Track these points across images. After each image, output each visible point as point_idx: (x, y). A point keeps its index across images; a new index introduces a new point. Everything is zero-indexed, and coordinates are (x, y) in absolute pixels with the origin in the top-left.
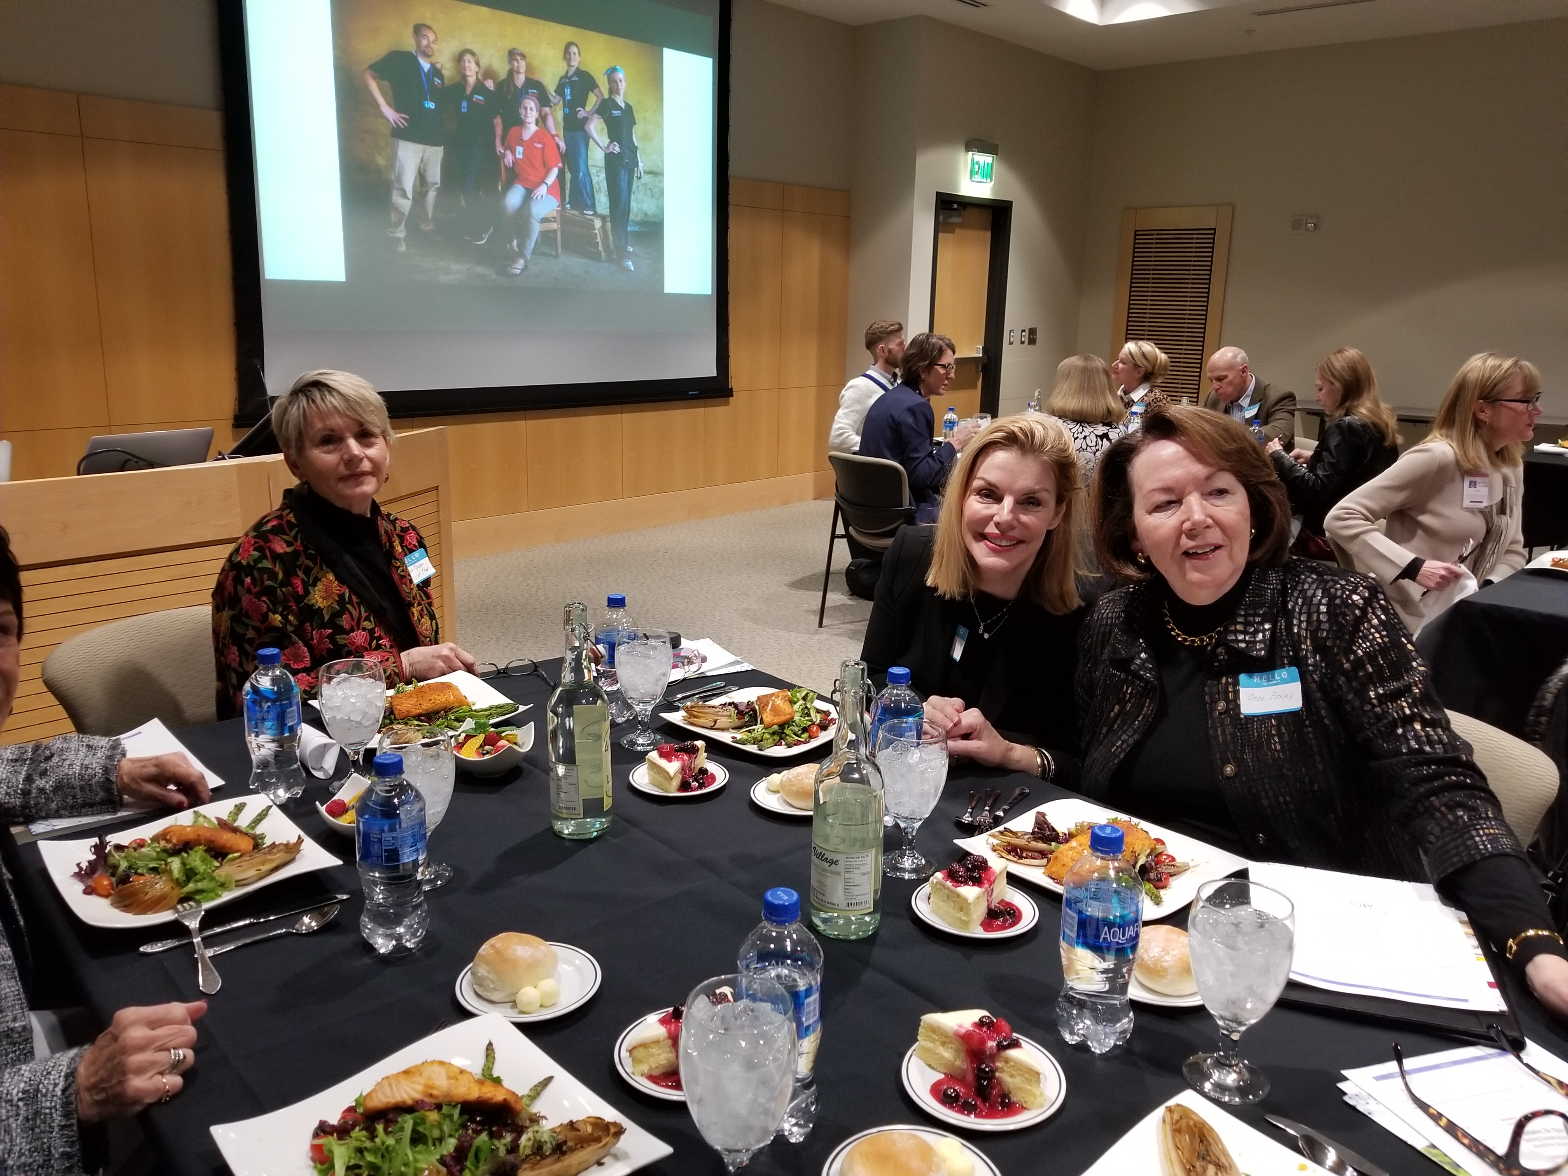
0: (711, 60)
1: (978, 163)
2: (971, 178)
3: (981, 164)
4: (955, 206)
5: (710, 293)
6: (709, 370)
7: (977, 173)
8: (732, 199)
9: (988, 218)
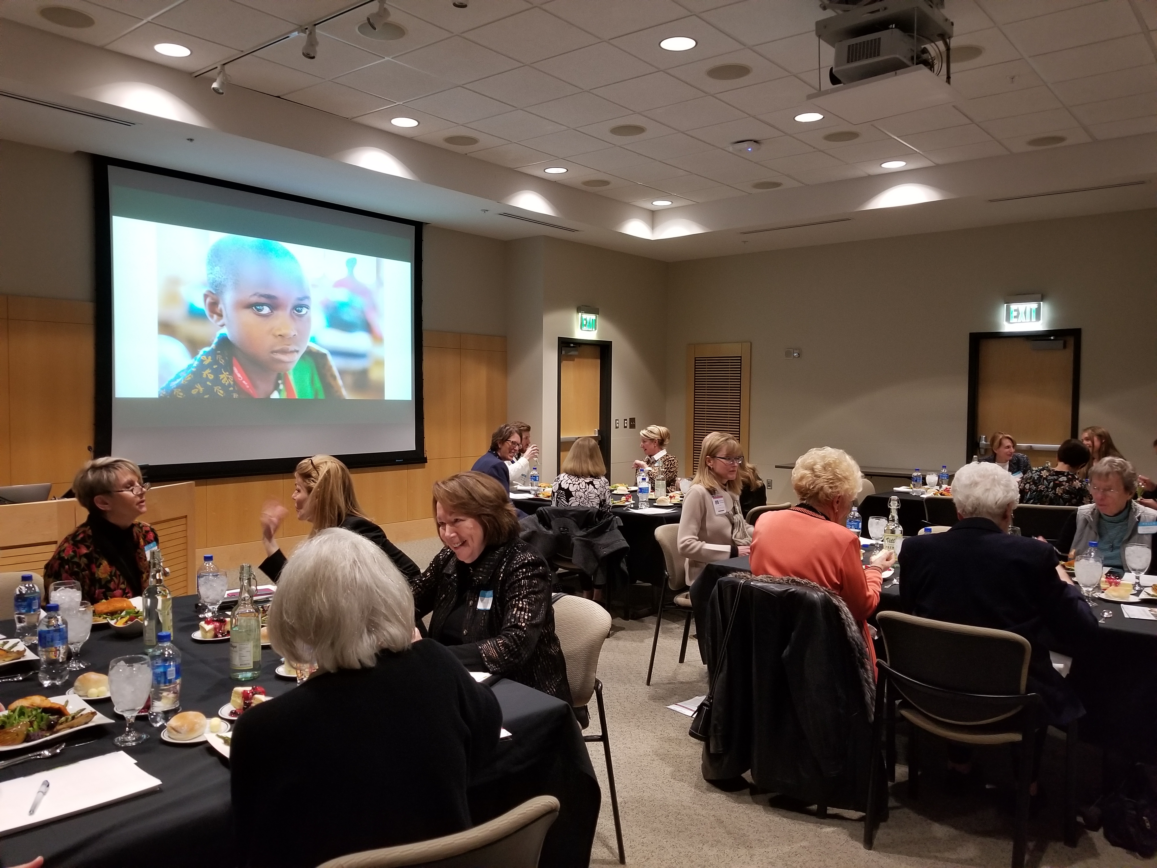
0: (410, 263)
1: (586, 319)
2: (581, 328)
3: (588, 320)
4: (572, 345)
5: (411, 399)
6: (410, 446)
7: (585, 325)
8: (425, 343)
9: (598, 351)
